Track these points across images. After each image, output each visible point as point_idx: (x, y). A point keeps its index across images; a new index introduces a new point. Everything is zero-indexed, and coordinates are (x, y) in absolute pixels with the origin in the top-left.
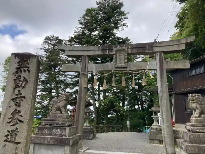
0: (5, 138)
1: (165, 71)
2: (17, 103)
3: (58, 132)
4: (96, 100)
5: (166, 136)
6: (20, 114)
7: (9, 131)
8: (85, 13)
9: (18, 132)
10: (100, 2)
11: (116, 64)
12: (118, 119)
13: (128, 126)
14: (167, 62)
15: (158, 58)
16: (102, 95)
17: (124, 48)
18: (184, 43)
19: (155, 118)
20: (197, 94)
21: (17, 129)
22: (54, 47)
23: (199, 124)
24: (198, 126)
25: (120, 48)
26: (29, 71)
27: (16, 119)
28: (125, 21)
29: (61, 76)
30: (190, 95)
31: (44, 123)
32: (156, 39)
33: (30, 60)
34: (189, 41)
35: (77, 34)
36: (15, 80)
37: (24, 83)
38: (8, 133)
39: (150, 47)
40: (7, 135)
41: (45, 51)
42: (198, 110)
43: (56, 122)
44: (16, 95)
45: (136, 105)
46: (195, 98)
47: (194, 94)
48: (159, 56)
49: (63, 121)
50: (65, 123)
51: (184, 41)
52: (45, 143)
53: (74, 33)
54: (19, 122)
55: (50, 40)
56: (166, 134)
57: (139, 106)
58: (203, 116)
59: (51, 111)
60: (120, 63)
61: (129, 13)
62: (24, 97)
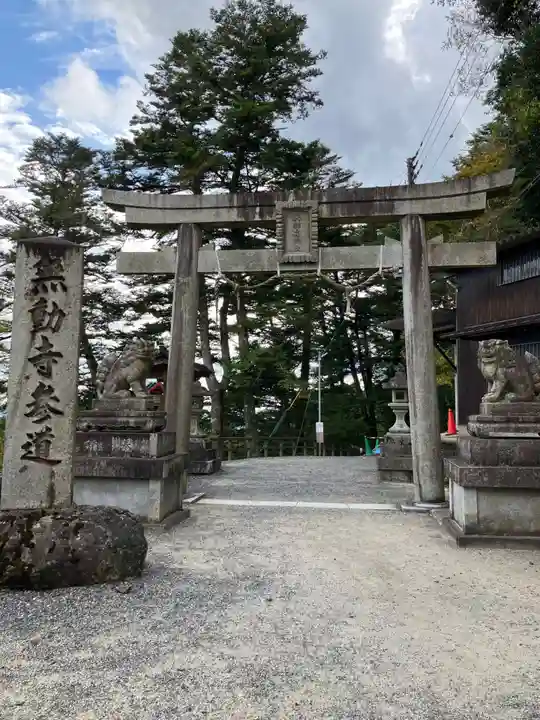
0: (23, 452)
1: (425, 275)
2: (43, 368)
3: (129, 445)
4: (214, 360)
5: (420, 453)
6: (52, 395)
7: (30, 436)
8: (169, 48)
9: (52, 436)
10: (223, 12)
11: (284, 253)
12: (287, 421)
13: (320, 439)
14: (434, 246)
15: (406, 235)
16: (234, 341)
17: (309, 203)
18: (483, 191)
19: (397, 408)
20: (498, 342)
21: (49, 429)
22: (64, 176)
23: (496, 418)
24: (495, 422)
25: (296, 204)
26: (65, 289)
27: (43, 407)
28: (311, 85)
29: (92, 277)
30: (482, 343)
31: (85, 424)
32: (413, 159)
33: (64, 259)
34: (498, 185)
35: (143, 129)
36: (31, 311)
37: (56, 318)
38: (30, 441)
39: (386, 200)
40: (29, 445)
41: (31, 190)
42: (498, 383)
43: (119, 419)
44: (39, 349)
45: (347, 373)
46: (492, 351)
47: (492, 341)
48: (409, 229)
49: (139, 416)
50: (145, 423)
51: (482, 184)
52: (95, 474)
53: (133, 123)
54: (51, 414)
55: (51, 151)
56: (420, 448)
57: (355, 377)
58: (511, 396)
59: (102, 392)
60: (298, 250)
61: (325, 54)
62: (59, 355)
